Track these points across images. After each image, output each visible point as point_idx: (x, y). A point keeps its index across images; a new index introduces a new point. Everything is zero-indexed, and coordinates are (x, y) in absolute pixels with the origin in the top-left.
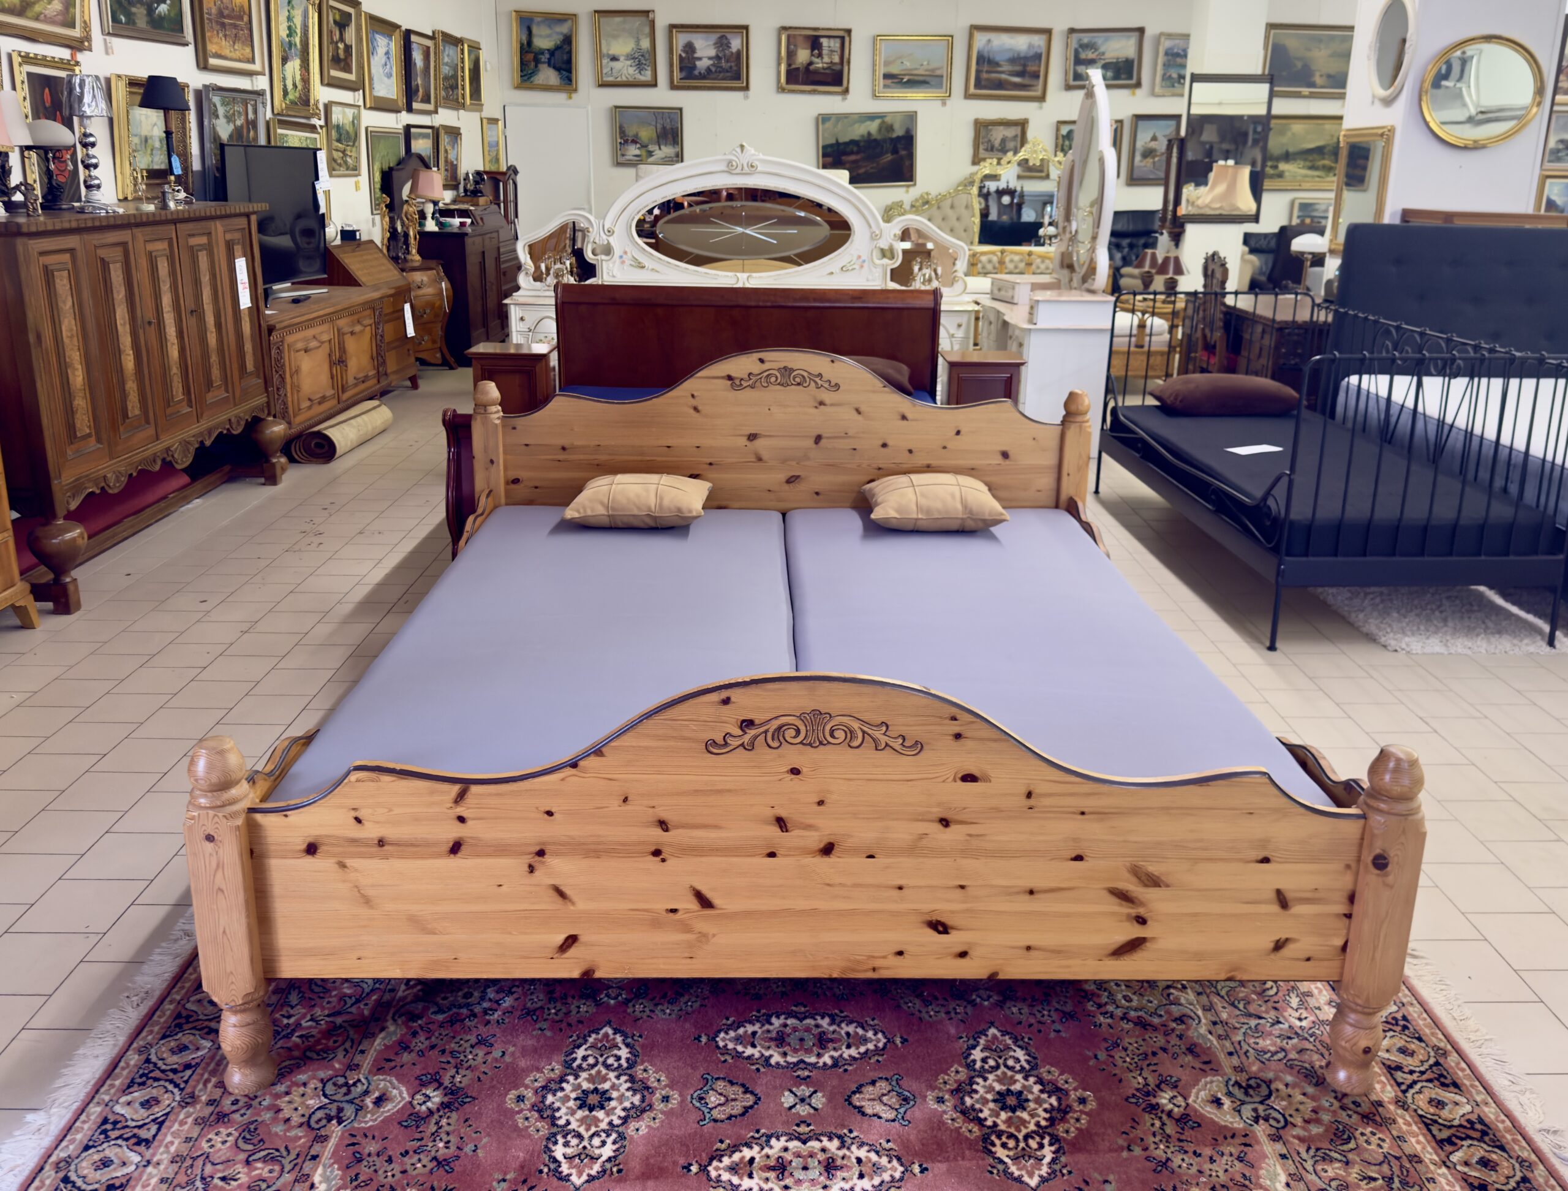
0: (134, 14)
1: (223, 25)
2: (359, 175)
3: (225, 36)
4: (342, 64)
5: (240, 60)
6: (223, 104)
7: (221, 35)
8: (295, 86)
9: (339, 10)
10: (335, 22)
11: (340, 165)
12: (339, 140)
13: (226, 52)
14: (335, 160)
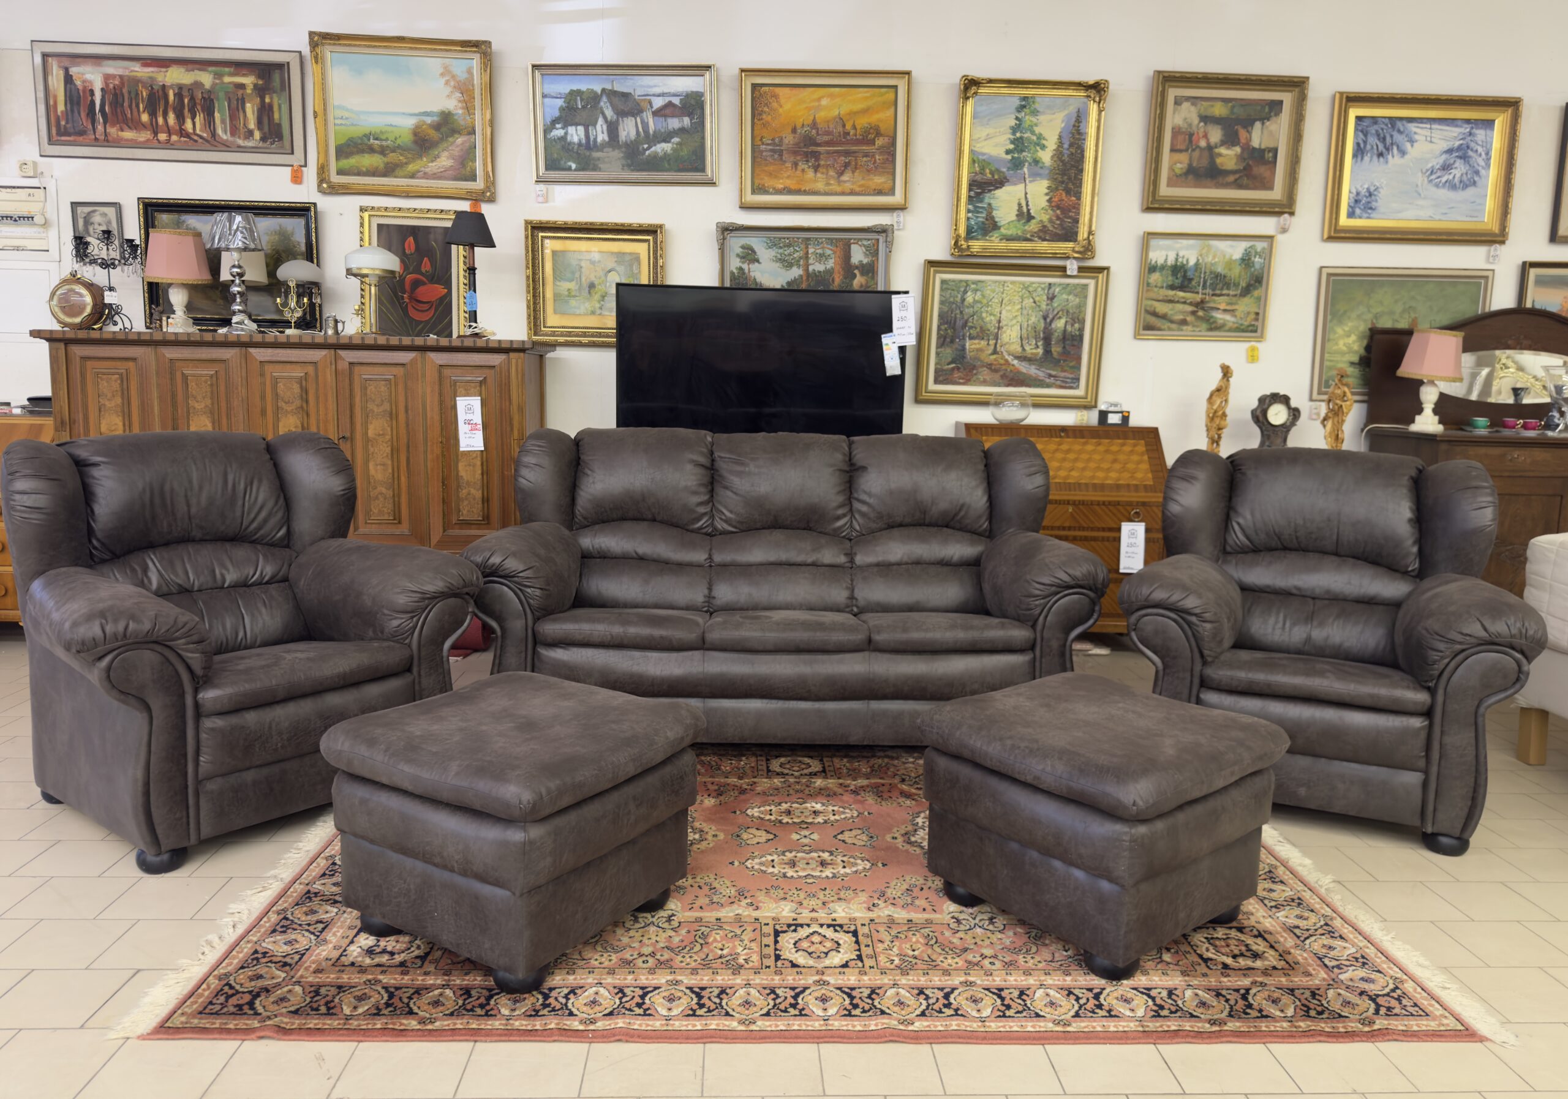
0: (599, 159)
1: (816, 155)
2: (1261, 338)
3: (816, 168)
4: (1231, 178)
5: (852, 193)
6: (773, 244)
7: (801, 166)
8: (1025, 216)
9: (1225, 100)
10: (1205, 119)
11: (1184, 322)
12: (1182, 288)
13: (820, 186)
14: (1164, 317)
